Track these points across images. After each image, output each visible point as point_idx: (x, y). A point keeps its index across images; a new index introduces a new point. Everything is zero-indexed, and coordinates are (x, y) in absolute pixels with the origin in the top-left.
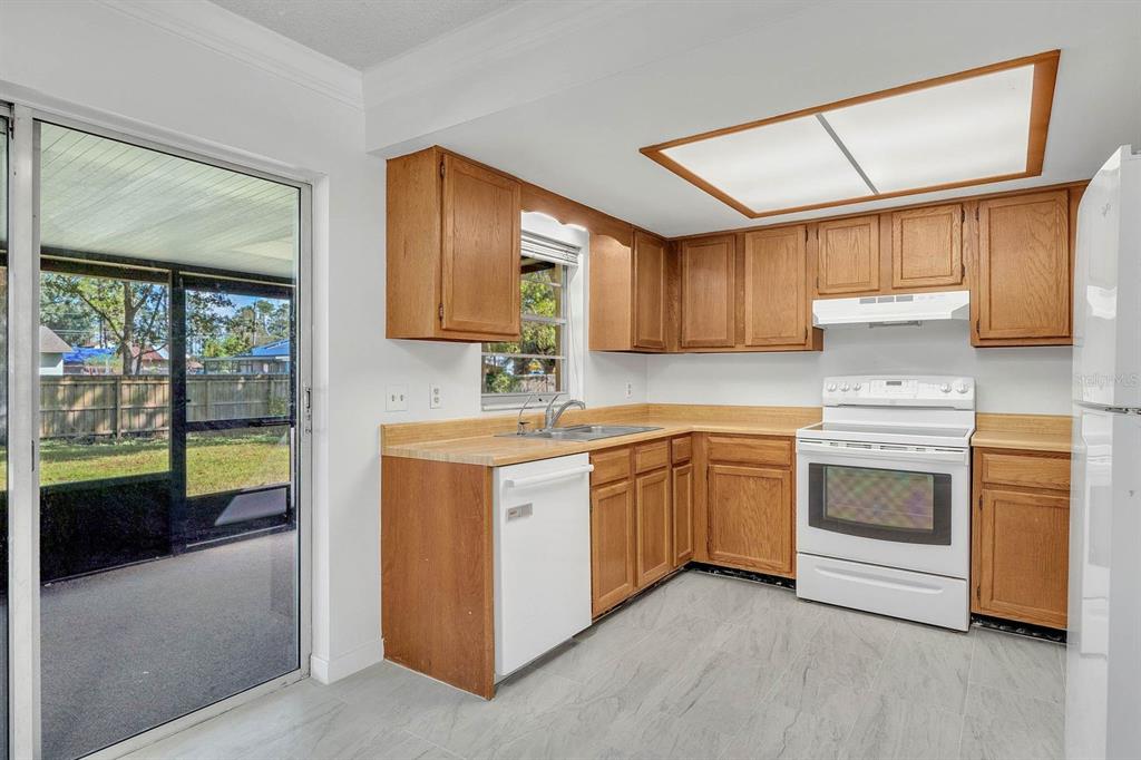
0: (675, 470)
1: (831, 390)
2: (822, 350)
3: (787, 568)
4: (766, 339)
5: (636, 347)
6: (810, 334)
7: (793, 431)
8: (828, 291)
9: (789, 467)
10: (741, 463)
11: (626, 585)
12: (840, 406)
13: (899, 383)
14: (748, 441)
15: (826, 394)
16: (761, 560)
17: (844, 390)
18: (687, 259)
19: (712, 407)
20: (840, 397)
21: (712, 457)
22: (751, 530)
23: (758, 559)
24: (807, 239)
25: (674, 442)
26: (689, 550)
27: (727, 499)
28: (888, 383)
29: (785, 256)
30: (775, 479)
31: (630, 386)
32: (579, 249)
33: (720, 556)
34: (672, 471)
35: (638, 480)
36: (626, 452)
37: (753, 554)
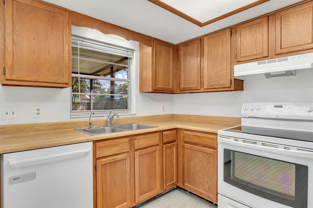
0: (164, 146)
1: (245, 110)
2: (243, 90)
3: (215, 199)
4: (212, 85)
5: (155, 90)
6: (233, 82)
7: (216, 131)
8: (241, 60)
9: (216, 148)
10: (196, 144)
11: (126, 203)
12: (249, 117)
13: (282, 107)
14: (199, 134)
15: (243, 112)
16: (204, 192)
17: (252, 110)
18: (182, 52)
19: (196, 116)
20: (250, 113)
21: (184, 140)
22: (200, 176)
23: (202, 191)
24: (231, 36)
25: (164, 133)
26: (174, 181)
27: (190, 160)
28: (275, 106)
29: (221, 44)
30: (210, 154)
31: (163, 107)
32: (134, 50)
33: (187, 187)
34: (163, 146)
35: (135, 152)
36: (127, 139)
37: (200, 188)
